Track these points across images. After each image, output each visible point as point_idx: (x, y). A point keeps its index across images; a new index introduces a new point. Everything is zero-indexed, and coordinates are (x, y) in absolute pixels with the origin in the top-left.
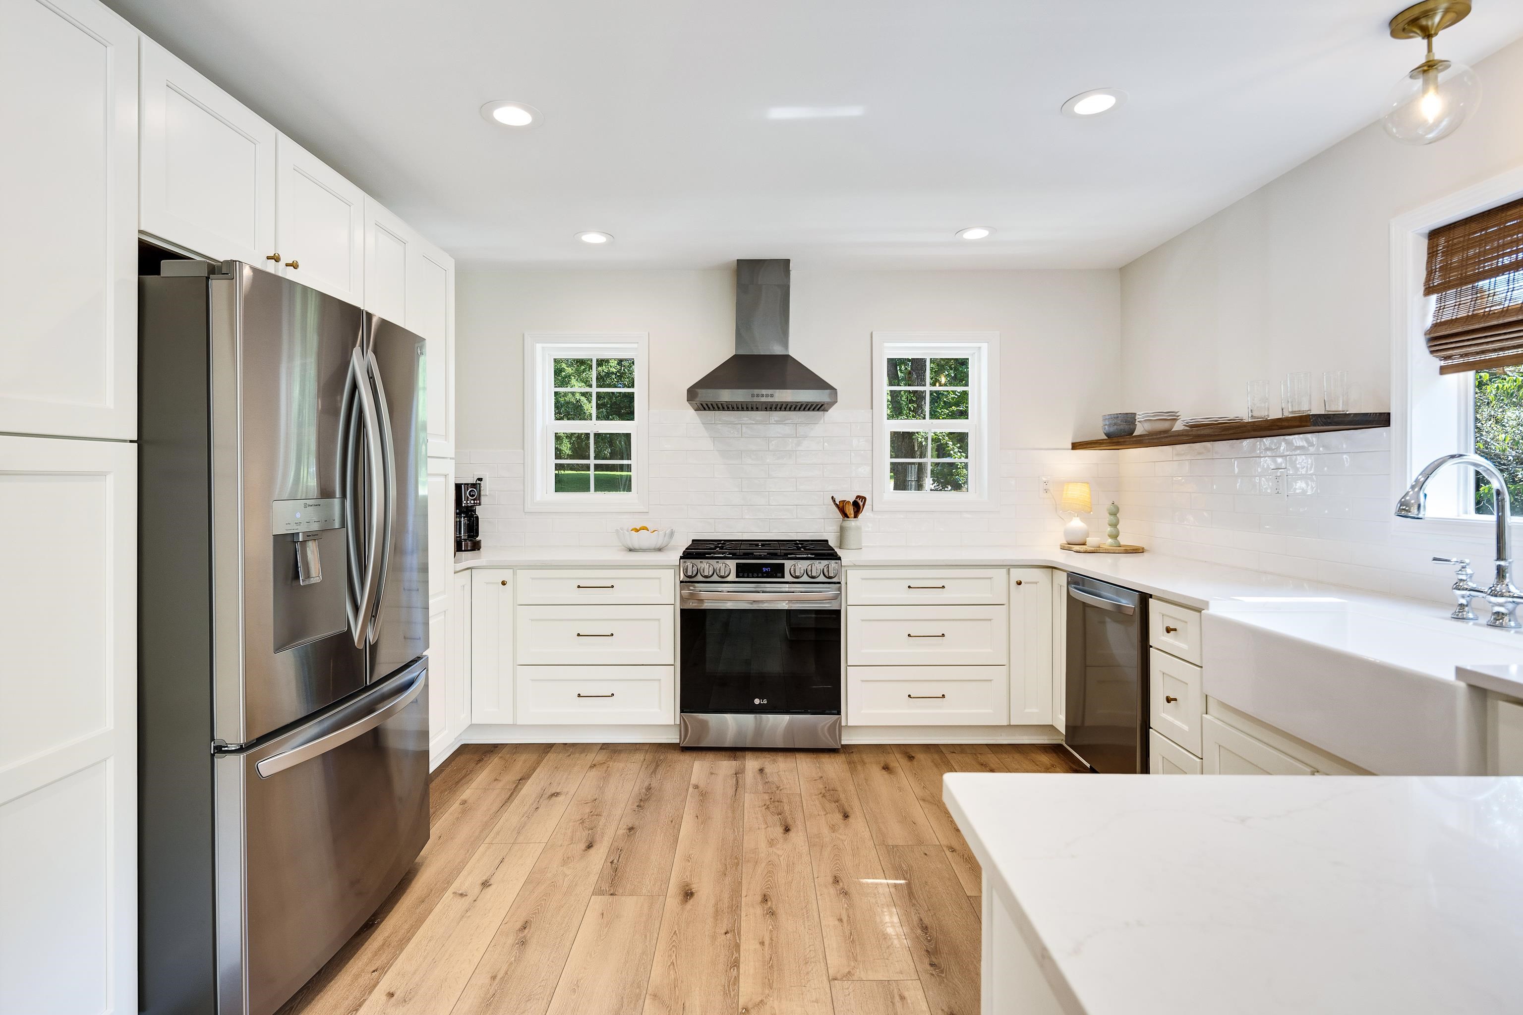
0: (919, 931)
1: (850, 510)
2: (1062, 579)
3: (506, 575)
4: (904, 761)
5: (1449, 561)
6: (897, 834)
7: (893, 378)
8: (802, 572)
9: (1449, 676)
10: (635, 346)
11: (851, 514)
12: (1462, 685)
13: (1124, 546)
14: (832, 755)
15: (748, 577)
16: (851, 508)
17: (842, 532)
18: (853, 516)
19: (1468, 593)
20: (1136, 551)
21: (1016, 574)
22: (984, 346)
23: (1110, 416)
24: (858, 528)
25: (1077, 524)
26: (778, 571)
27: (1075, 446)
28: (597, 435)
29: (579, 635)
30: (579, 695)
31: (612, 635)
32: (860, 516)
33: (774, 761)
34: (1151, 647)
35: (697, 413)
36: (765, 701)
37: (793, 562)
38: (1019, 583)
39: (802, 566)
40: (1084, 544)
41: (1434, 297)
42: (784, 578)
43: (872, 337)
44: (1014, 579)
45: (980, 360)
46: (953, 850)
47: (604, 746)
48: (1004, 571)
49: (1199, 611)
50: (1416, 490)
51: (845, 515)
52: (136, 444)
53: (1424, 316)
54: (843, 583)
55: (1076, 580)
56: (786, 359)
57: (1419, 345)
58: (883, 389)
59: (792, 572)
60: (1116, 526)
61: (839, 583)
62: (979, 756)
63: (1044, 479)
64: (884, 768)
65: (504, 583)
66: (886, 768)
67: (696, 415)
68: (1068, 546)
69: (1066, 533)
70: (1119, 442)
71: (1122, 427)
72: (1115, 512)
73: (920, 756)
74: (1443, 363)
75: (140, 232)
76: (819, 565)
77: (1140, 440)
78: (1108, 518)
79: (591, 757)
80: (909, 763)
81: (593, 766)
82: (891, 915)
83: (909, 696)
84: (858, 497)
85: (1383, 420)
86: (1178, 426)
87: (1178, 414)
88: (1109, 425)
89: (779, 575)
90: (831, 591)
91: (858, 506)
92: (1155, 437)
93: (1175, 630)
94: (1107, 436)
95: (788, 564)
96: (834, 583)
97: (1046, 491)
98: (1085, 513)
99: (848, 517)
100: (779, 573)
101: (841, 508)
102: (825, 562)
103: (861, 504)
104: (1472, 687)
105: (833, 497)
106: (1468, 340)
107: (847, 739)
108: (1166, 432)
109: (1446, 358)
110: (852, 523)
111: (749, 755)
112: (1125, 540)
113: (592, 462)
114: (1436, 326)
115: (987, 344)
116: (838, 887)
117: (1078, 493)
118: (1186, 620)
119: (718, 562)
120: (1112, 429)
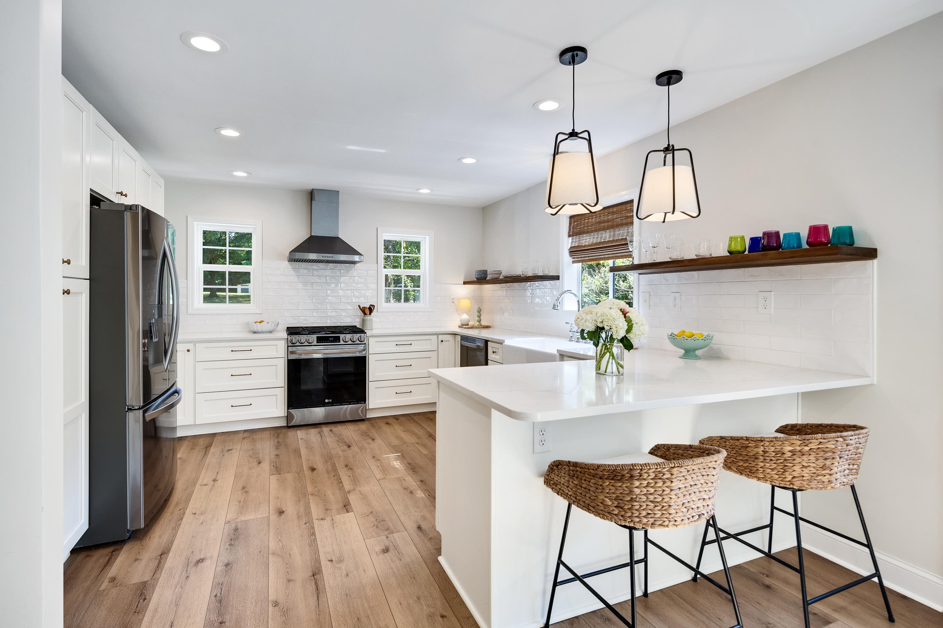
0: (408, 465)
1: (367, 311)
2: (459, 338)
3: (190, 346)
4: (395, 421)
5: (569, 323)
6: (395, 442)
7: (387, 250)
8: (349, 339)
9: (555, 352)
10: (255, 226)
11: (368, 313)
12: (558, 354)
13: (483, 325)
14: (362, 422)
15: (322, 343)
16: (368, 310)
17: (363, 321)
18: (369, 314)
19: (572, 333)
20: (487, 327)
21: (441, 337)
22: (427, 237)
23: (477, 271)
24: (371, 320)
25: (465, 317)
26: (337, 339)
27: (465, 283)
28: (230, 273)
29: (232, 375)
30: (232, 406)
31: (251, 374)
32: (372, 314)
33: (336, 427)
34: (489, 360)
35: (289, 263)
36: (331, 400)
37: (344, 335)
38: (442, 341)
39: (348, 336)
40: (468, 325)
41: (571, 238)
42: (340, 342)
43: (377, 230)
44: (440, 339)
45: (425, 243)
46: (418, 443)
47: (245, 431)
48: (436, 336)
49: (502, 344)
50: (557, 301)
51: (365, 314)
52: (89, 281)
53: (568, 244)
54: (367, 344)
55: (464, 338)
56: (337, 239)
57: (566, 253)
58: (382, 254)
59: (344, 339)
60: (480, 317)
61: (365, 344)
62: (426, 415)
63: (452, 297)
64: (386, 424)
65: (188, 351)
66: (387, 423)
67: (289, 264)
68: (461, 326)
69: (461, 320)
70: (481, 282)
71: (482, 276)
72: (479, 311)
73: (402, 418)
74: (573, 260)
75: (91, 190)
76: (356, 336)
77: (488, 282)
78: (477, 313)
79: (241, 435)
80: (397, 421)
81: (244, 438)
82: (397, 462)
83: (396, 393)
84: (371, 305)
85: (557, 278)
86: (501, 277)
87: (502, 272)
88: (477, 275)
89: (338, 341)
90: (361, 347)
91: (371, 309)
92: (493, 281)
93: (496, 352)
94: (477, 279)
95: (342, 336)
96: (363, 344)
97: (453, 302)
98: (468, 312)
99: (367, 315)
100: (338, 340)
101: (363, 310)
102: (359, 335)
103: (373, 308)
104: (560, 354)
105: (359, 305)
106: (578, 253)
107: (370, 415)
108: (497, 278)
109: (574, 258)
110: (368, 317)
111: (323, 426)
112: (484, 323)
113: (227, 287)
114: (571, 247)
115: (428, 236)
116: (375, 459)
117: (466, 303)
118: (498, 348)
119: (307, 336)
120: (478, 277)
